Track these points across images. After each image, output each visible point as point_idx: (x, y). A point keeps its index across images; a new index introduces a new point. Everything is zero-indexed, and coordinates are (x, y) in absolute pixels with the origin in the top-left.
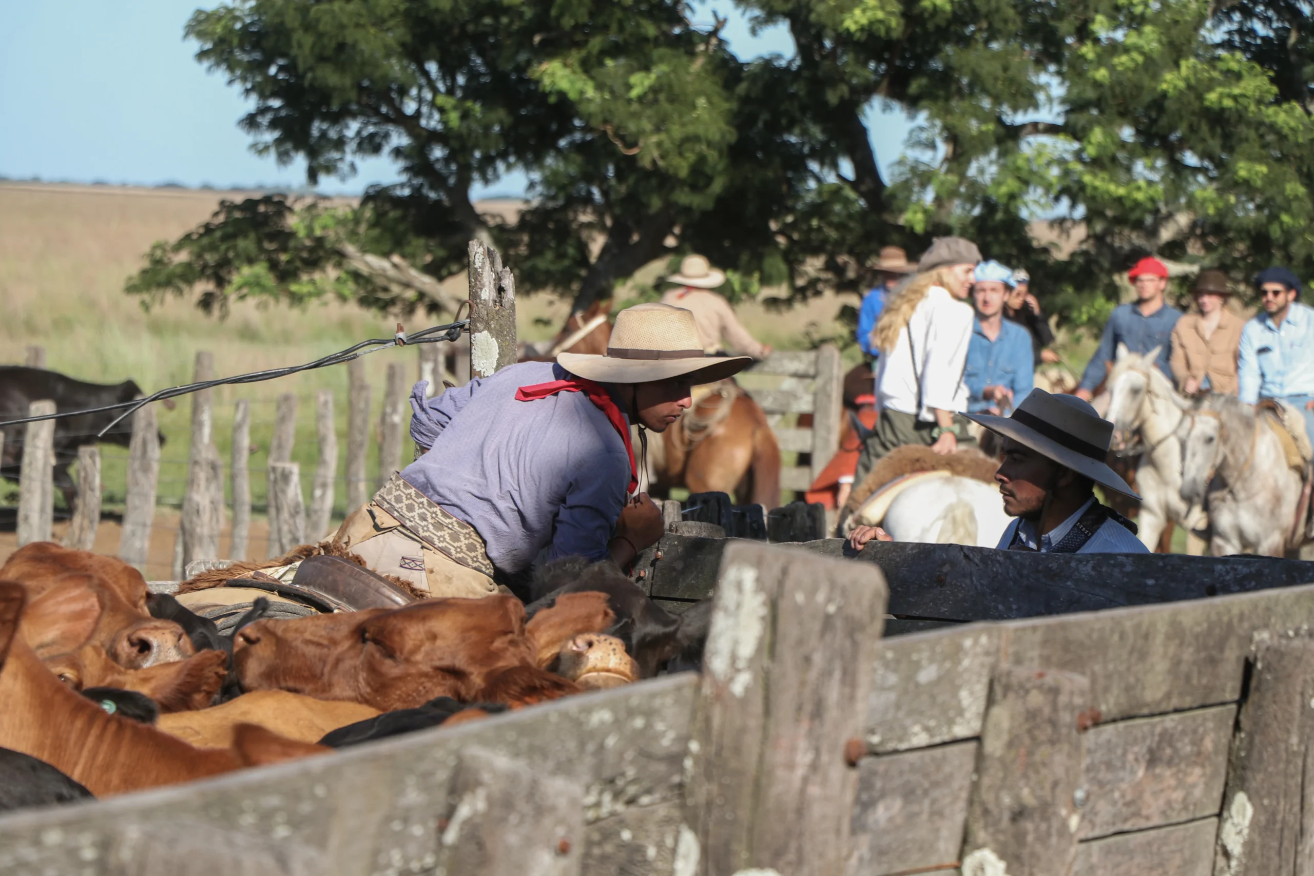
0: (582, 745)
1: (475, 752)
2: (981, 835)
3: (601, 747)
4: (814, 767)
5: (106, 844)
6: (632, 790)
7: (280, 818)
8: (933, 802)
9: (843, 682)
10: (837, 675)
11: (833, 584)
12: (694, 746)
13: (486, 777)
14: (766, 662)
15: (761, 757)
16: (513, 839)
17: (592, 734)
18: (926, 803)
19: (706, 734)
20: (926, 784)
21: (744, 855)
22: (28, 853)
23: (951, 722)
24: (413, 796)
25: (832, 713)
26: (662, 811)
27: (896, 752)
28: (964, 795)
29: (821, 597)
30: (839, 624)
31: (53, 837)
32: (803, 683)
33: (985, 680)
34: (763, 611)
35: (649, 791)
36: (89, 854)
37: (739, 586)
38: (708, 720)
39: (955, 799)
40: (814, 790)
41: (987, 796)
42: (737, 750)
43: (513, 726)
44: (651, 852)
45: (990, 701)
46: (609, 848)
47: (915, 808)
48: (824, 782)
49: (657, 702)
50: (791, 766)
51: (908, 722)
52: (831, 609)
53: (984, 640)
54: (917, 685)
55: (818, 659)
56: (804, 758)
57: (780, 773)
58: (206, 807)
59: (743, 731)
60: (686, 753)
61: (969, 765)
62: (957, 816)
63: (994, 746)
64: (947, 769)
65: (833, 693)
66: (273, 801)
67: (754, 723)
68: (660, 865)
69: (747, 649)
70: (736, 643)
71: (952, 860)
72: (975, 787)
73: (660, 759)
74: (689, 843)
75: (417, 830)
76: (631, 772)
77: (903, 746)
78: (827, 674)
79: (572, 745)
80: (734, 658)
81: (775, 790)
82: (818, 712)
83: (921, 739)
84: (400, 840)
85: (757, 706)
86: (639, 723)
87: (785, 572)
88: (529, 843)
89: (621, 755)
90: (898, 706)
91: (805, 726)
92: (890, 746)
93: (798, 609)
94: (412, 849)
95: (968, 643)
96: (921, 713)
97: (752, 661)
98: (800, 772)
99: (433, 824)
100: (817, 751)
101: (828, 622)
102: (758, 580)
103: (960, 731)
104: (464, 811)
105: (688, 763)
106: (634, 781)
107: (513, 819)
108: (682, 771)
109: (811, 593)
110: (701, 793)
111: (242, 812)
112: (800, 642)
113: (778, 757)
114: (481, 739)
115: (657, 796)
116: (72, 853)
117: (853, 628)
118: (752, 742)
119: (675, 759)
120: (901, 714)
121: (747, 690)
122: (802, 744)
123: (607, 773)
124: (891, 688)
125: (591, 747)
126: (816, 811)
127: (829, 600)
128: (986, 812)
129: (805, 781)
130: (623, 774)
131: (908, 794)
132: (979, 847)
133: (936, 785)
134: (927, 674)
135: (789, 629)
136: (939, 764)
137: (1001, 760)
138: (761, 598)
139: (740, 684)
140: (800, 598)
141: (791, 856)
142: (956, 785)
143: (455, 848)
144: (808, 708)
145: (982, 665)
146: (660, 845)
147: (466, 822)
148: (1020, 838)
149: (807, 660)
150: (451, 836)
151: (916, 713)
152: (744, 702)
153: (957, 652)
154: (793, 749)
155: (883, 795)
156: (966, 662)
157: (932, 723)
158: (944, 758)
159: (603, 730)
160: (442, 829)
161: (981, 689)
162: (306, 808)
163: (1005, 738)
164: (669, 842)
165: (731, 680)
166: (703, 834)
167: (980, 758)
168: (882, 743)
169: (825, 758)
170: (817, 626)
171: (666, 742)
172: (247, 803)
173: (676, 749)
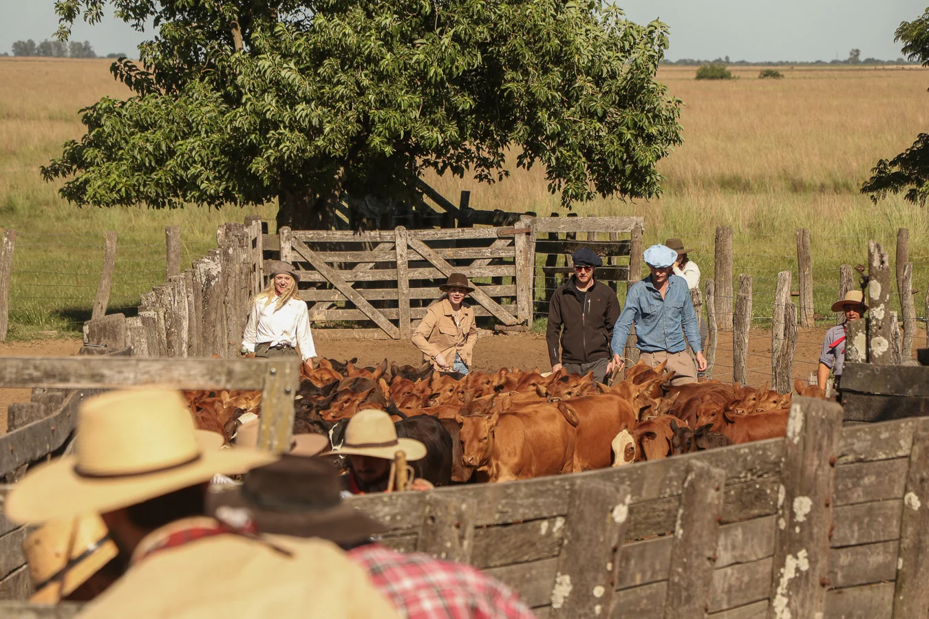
0: (737, 459)
1: (694, 461)
2: (910, 488)
3: (745, 460)
4: (819, 465)
5: (572, 485)
6: (760, 473)
7: (627, 479)
8: (890, 477)
9: (828, 439)
10: (826, 437)
11: (824, 409)
12: (783, 459)
13: (695, 468)
14: (804, 434)
15: (803, 463)
16: (703, 486)
17: (741, 456)
18: (887, 478)
19: (786, 456)
20: (886, 471)
21: (798, 492)
22: (550, 487)
23: (896, 451)
24: (672, 473)
25: (825, 449)
26: (772, 479)
27: (872, 461)
28: (904, 475)
29: (820, 414)
30: (826, 421)
31: (557, 483)
32: (815, 440)
33: (911, 437)
34: (802, 418)
35: (766, 473)
36: (568, 487)
37: (795, 410)
38: (787, 452)
39: (900, 476)
40: (820, 472)
41: (912, 476)
42: (795, 461)
43: (708, 454)
44: (768, 491)
45: (913, 444)
46: (750, 490)
47: (882, 479)
48: (823, 470)
49: (768, 446)
50: (812, 465)
51: (877, 451)
52: (824, 417)
53: (910, 424)
54: (880, 439)
55: (820, 432)
56: (816, 463)
57: (809, 467)
58: (602, 476)
59: (797, 454)
60: (781, 461)
61: (906, 465)
62: (903, 481)
63: (914, 459)
64: (896, 466)
65: (825, 443)
66: (624, 475)
67: (800, 452)
68: (773, 496)
69: (798, 429)
70: (794, 428)
71: (900, 495)
72: (908, 472)
73: (770, 463)
74: (782, 489)
75: (675, 483)
76: (758, 468)
77: (875, 459)
78: (823, 437)
79: (733, 459)
80: (794, 432)
81: (807, 473)
82: (820, 448)
83: (884, 456)
84: (670, 486)
85: (801, 447)
86: (760, 452)
87: (809, 406)
88: (707, 487)
89: (754, 462)
90: (872, 446)
91: (816, 453)
92: (869, 459)
93: (813, 417)
94: (674, 489)
95: (903, 425)
96: (883, 449)
97: (799, 434)
98: (814, 467)
99: (680, 482)
100: (820, 461)
101: (823, 421)
102: (801, 408)
103: (900, 453)
104: (689, 478)
105: (782, 465)
106: (760, 470)
107: (703, 480)
108: (780, 466)
109: (817, 412)
110: (786, 473)
111: (614, 477)
112: (814, 427)
113: (808, 462)
114: (697, 458)
115: (770, 474)
116: (563, 487)
117: (831, 423)
118: (800, 458)
119: (777, 464)
120: (873, 449)
121: (798, 442)
122: (815, 458)
123: (749, 467)
124: (868, 441)
125: (741, 460)
126: (820, 479)
127: (823, 414)
128: (911, 480)
129: (817, 470)
130: (755, 468)
131: (878, 474)
132: (909, 492)
133: (891, 471)
134: (884, 435)
135: (811, 424)
136: (892, 465)
137: (916, 463)
138: (802, 414)
139: (796, 440)
140: (814, 414)
141: (813, 492)
142: (900, 471)
143: (687, 489)
144: (817, 447)
145: (910, 432)
146: (772, 490)
147: (690, 481)
148: (923, 488)
149: (816, 433)
150: (686, 485)
151: (880, 448)
152: (797, 446)
153: (898, 428)
154: (812, 460)
155: (867, 475)
156: (902, 431)
157: (888, 452)
158: (894, 463)
159: (746, 455)
160: (683, 483)
161: (909, 440)
162: (635, 476)
163: (917, 456)
164: (776, 488)
165: (793, 439)
166: (786, 486)
167: (910, 463)
168: (865, 458)
169: (823, 463)
170: (819, 422)
171: (772, 458)
172: (616, 475)
173: (777, 460)
